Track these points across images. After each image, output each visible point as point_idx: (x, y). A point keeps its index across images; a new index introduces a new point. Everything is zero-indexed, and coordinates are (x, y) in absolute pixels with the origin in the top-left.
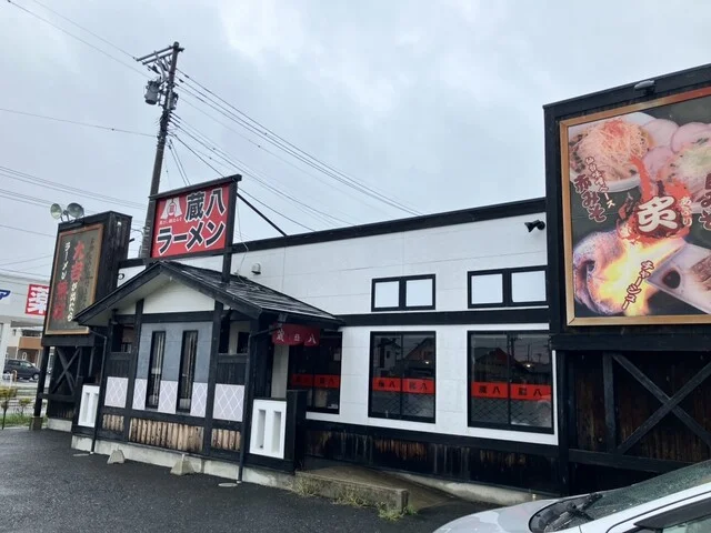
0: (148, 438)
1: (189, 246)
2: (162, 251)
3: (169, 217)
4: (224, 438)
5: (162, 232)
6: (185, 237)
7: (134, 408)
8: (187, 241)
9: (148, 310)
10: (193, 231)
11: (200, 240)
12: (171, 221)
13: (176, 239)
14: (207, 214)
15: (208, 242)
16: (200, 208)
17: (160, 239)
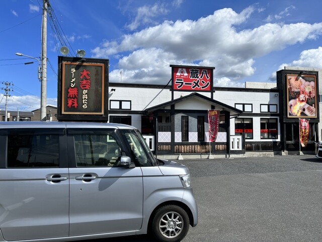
0: (185, 151)
1: (193, 87)
2: (179, 87)
3: (181, 75)
4: (221, 147)
5: (177, 80)
6: (191, 84)
7: (175, 141)
8: (192, 86)
9: (177, 108)
10: (194, 82)
11: (199, 86)
12: (182, 77)
13: (186, 84)
14: (201, 77)
15: (202, 88)
16: (197, 75)
17: (176, 82)
